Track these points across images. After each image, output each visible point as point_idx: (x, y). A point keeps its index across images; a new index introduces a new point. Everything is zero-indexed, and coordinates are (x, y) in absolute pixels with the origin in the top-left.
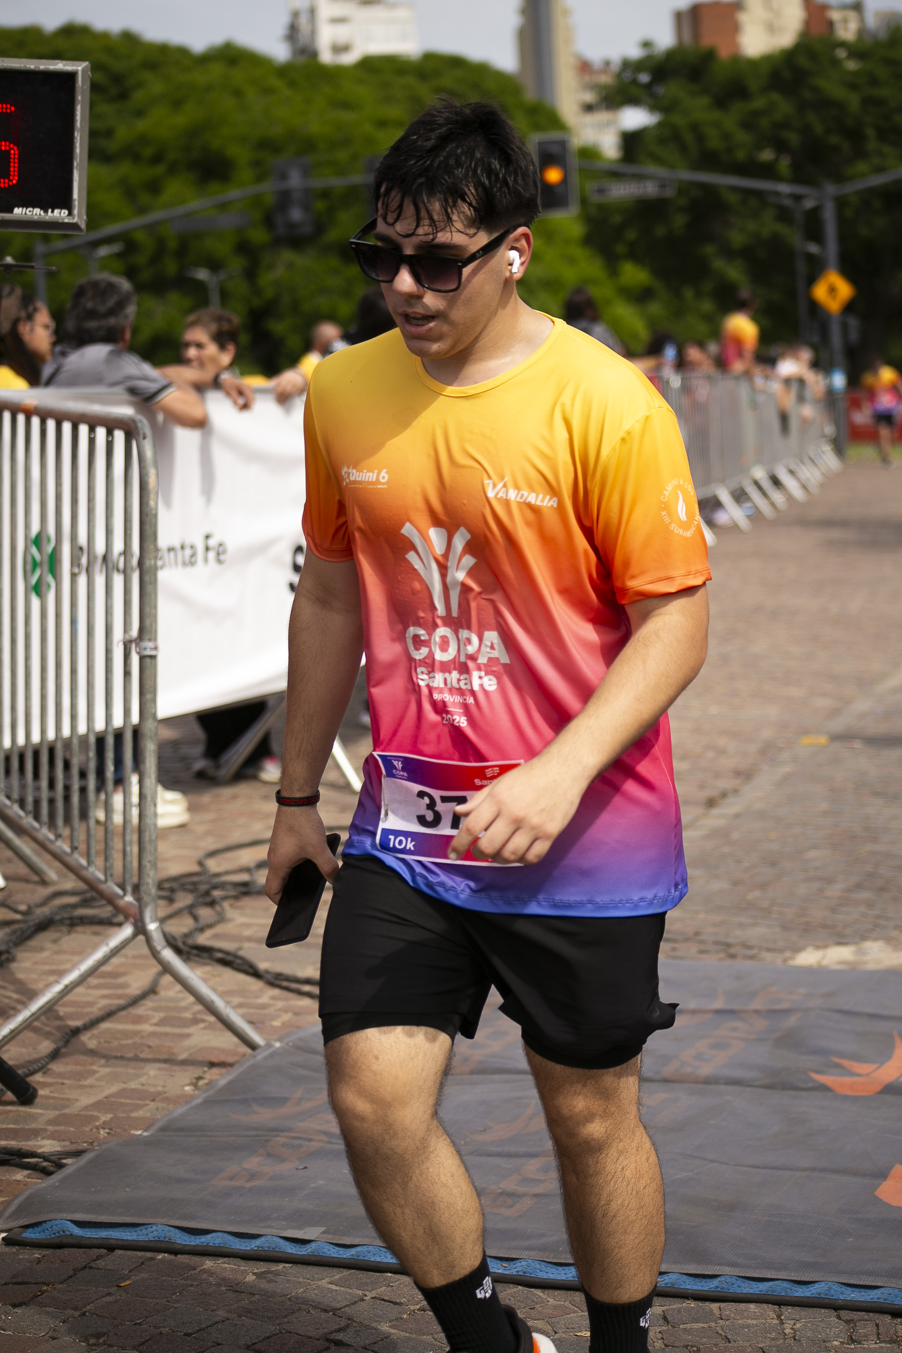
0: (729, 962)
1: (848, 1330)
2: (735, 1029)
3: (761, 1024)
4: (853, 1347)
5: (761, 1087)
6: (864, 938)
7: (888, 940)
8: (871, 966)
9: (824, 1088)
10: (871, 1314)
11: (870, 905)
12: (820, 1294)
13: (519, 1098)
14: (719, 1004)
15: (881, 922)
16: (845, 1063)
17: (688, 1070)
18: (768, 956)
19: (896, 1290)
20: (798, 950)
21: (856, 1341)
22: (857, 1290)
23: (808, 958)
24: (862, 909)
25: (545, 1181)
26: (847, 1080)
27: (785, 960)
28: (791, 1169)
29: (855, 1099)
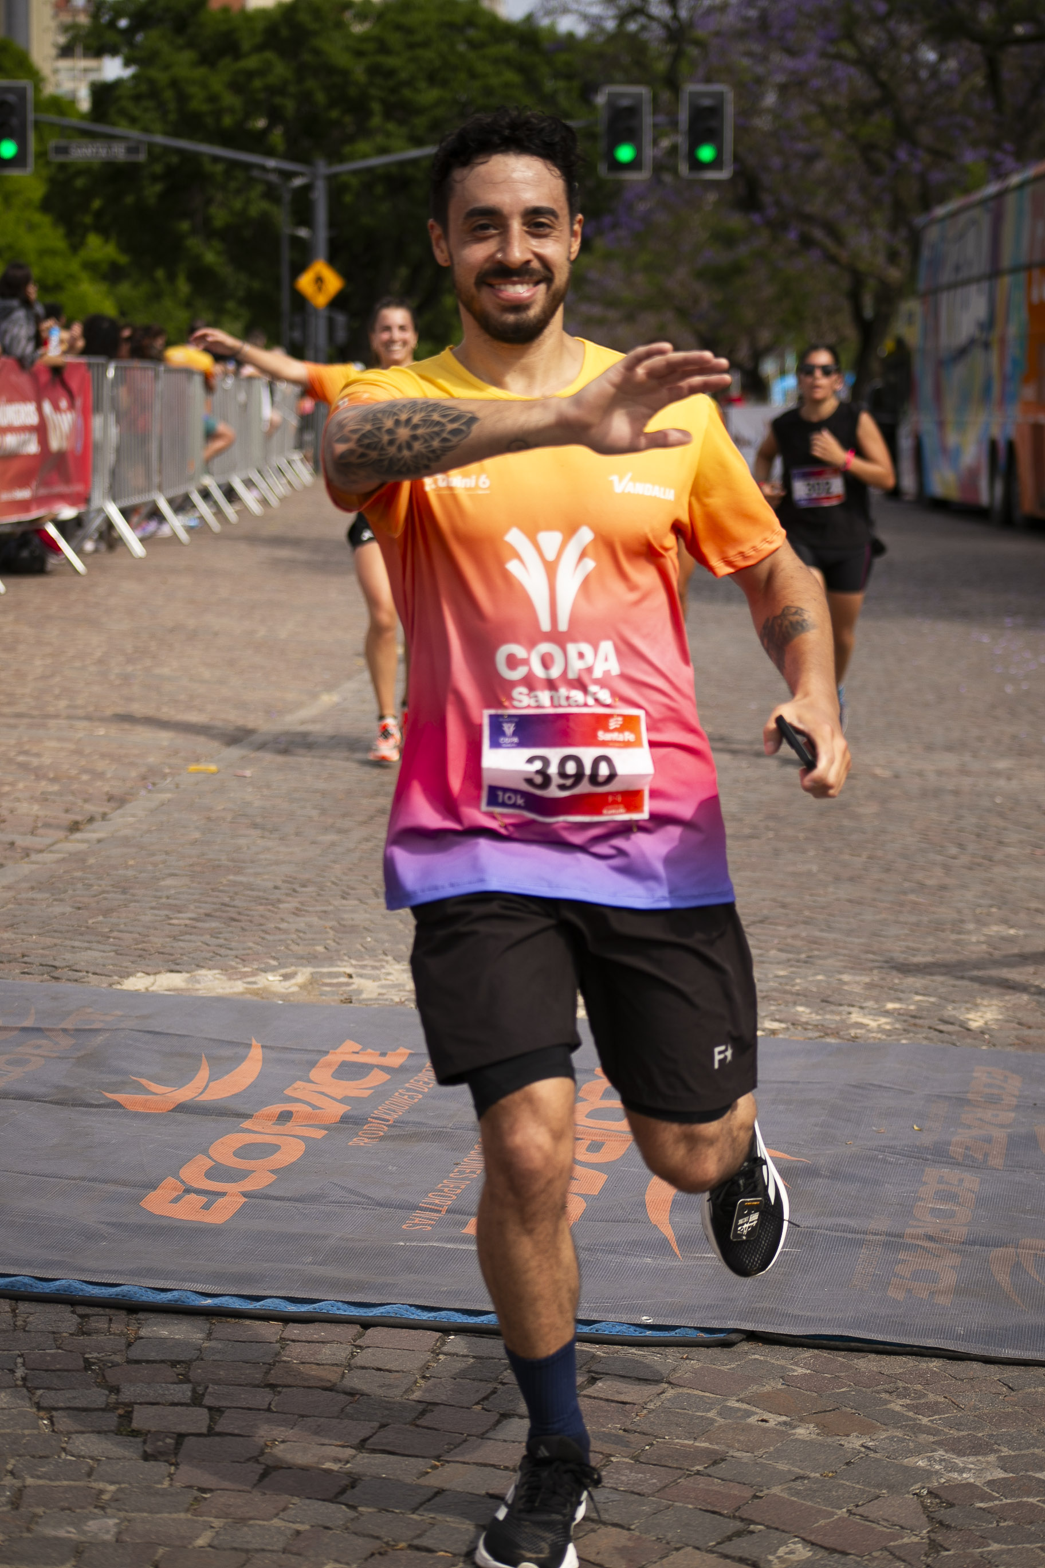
0: (53, 983)
1: (80, 1324)
2: (39, 1047)
3: (66, 1042)
4: (82, 1338)
5: (51, 1102)
6: (199, 966)
7: (224, 969)
8: (201, 993)
9: (117, 1105)
10: (107, 1310)
11: (215, 934)
12: (57, 1290)
14: (28, 1023)
15: (222, 951)
16: (144, 1081)
18: (92, 978)
19: (137, 1288)
20: (129, 975)
21: (86, 1334)
22: (98, 1287)
23: (137, 983)
24: (207, 938)
26: (139, 1097)
27: (110, 985)
28: (61, 1178)
29: (145, 1116)
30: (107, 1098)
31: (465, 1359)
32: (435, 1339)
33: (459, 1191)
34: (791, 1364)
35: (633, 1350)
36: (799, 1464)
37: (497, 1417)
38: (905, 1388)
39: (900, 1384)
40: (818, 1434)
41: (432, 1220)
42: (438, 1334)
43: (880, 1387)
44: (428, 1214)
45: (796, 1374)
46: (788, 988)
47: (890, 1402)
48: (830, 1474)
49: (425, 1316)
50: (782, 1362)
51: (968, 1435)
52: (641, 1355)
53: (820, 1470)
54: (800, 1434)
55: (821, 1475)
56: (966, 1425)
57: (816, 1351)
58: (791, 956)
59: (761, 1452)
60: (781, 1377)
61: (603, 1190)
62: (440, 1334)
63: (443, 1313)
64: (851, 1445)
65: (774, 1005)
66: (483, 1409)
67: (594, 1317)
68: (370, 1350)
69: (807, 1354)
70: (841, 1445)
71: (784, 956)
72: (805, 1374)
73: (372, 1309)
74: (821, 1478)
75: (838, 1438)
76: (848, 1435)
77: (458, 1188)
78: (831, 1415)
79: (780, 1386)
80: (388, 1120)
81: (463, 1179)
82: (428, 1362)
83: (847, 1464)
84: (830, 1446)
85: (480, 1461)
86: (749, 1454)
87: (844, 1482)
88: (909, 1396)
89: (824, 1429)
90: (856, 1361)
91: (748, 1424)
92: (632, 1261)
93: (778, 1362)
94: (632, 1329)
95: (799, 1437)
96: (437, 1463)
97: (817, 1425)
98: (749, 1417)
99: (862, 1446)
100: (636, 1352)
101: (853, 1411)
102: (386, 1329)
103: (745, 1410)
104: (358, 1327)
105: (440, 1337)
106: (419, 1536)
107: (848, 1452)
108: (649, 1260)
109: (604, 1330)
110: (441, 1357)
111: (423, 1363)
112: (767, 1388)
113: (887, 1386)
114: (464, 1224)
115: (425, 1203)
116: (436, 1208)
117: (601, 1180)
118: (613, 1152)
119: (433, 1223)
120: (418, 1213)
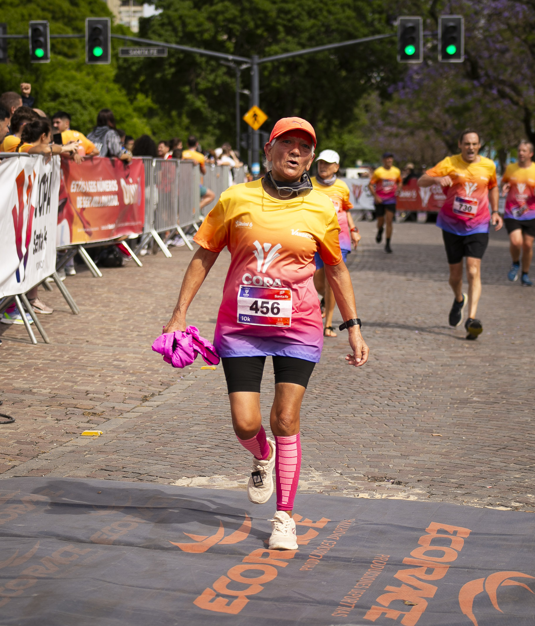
0: (139, 482)
5: (143, 547)
6: (214, 473)
7: (227, 475)
8: (216, 488)
9: (177, 549)
11: (221, 456)
13: (11, 549)
14: (128, 504)
15: (226, 465)
16: (190, 535)
17: (105, 537)
18: (160, 480)
20: (179, 478)
24: (218, 458)
25: (17, 590)
26: (190, 544)
27: (169, 483)
28: (151, 588)
29: (193, 555)
30: (173, 545)
33: (360, 596)
41: (347, 611)
44: (345, 608)
46: (522, 484)
58: (522, 467)
61: (436, 595)
65: (515, 493)
71: (518, 467)
77: (360, 594)
80: (319, 556)
81: (361, 589)
114: (364, 614)
115: (343, 602)
116: (349, 605)
117: (434, 590)
118: (439, 574)
119: (347, 613)
120: (339, 608)
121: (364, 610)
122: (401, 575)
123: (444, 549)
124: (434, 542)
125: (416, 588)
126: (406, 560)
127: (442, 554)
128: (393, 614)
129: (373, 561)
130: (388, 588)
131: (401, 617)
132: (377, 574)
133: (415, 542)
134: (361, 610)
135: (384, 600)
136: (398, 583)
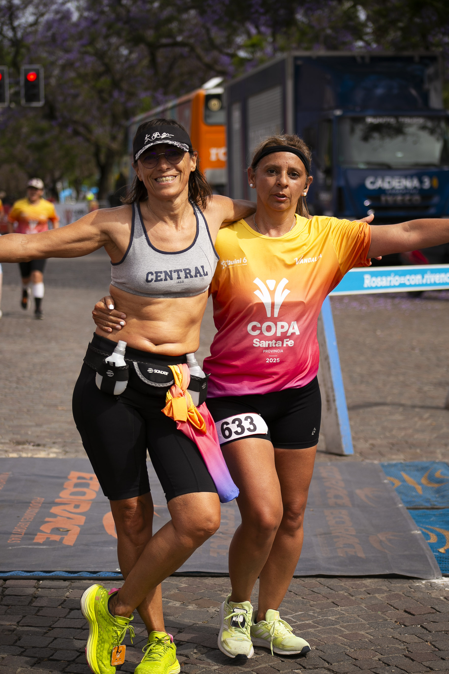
31: (49, 589)
32: (35, 583)
33: (27, 526)
34: (179, 583)
35: (115, 582)
36: (193, 619)
37: (69, 610)
38: (226, 589)
39: (224, 588)
40: (197, 608)
41: (20, 538)
42: (36, 581)
43: (216, 589)
44: (17, 536)
45: (182, 586)
47: (222, 594)
48: (206, 622)
49: (29, 574)
50: (176, 583)
51: (255, 604)
52: (119, 584)
53: (202, 621)
54: (190, 608)
55: (203, 622)
56: (254, 601)
57: (188, 578)
59: (177, 616)
60: (177, 588)
61: (85, 523)
62: (37, 581)
63: (36, 573)
64: (211, 611)
66: (62, 607)
67: (97, 570)
68: (10, 588)
69: (184, 579)
70: (207, 611)
72: (186, 586)
73: (6, 573)
74: (203, 624)
75: (206, 608)
76: (209, 607)
77: (26, 525)
78: (201, 600)
79: (177, 592)
81: (27, 521)
82: (35, 591)
83: (212, 618)
84: (203, 612)
85: (68, 626)
86: (172, 617)
87: (212, 624)
88: (228, 591)
89: (199, 605)
90: (204, 580)
91: (168, 606)
92: (105, 549)
93: (174, 583)
94: (113, 574)
95: (190, 609)
96: (50, 629)
97: (196, 605)
98: (169, 603)
99: (215, 611)
100: (116, 583)
101: (208, 599)
102: (14, 580)
103: (166, 601)
104: (2, 580)
105: (36, 582)
106: (52, 656)
107: (211, 613)
108: (112, 548)
109: (102, 575)
110: (39, 589)
111: (33, 592)
112: (172, 593)
113: (219, 589)
114: (33, 539)
115: (14, 531)
116: (20, 533)
117: (83, 519)
118: (85, 508)
119: (20, 539)
120: (12, 536)
121: (31, 536)
122: (54, 510)
123: (85, 490)
124: (76, 485)
125: (69, 518)
126: (57, 500)
127: (84, 494)
128: (56, 538)
129: (32, 502)
130: (47, 519)
131: (62, 539)
132: (37, 510)
133: (61, 487)
134: (29, 536)
135: (46, 528)
136: (55, 516)
